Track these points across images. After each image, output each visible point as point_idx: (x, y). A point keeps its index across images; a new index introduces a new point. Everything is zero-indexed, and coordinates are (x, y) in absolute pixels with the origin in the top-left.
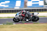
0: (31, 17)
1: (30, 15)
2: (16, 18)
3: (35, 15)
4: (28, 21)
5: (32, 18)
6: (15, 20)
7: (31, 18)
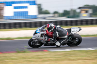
0: (66, 37)
2: (34, 39)
3: (73, 33)
4: (60, 45)
5: (68, 38)
7: (65, 39)
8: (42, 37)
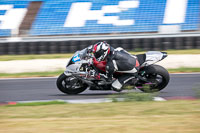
1: (130, 61)
6: (67, 83)
8: (84, 70)
